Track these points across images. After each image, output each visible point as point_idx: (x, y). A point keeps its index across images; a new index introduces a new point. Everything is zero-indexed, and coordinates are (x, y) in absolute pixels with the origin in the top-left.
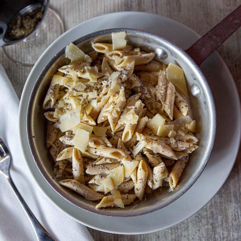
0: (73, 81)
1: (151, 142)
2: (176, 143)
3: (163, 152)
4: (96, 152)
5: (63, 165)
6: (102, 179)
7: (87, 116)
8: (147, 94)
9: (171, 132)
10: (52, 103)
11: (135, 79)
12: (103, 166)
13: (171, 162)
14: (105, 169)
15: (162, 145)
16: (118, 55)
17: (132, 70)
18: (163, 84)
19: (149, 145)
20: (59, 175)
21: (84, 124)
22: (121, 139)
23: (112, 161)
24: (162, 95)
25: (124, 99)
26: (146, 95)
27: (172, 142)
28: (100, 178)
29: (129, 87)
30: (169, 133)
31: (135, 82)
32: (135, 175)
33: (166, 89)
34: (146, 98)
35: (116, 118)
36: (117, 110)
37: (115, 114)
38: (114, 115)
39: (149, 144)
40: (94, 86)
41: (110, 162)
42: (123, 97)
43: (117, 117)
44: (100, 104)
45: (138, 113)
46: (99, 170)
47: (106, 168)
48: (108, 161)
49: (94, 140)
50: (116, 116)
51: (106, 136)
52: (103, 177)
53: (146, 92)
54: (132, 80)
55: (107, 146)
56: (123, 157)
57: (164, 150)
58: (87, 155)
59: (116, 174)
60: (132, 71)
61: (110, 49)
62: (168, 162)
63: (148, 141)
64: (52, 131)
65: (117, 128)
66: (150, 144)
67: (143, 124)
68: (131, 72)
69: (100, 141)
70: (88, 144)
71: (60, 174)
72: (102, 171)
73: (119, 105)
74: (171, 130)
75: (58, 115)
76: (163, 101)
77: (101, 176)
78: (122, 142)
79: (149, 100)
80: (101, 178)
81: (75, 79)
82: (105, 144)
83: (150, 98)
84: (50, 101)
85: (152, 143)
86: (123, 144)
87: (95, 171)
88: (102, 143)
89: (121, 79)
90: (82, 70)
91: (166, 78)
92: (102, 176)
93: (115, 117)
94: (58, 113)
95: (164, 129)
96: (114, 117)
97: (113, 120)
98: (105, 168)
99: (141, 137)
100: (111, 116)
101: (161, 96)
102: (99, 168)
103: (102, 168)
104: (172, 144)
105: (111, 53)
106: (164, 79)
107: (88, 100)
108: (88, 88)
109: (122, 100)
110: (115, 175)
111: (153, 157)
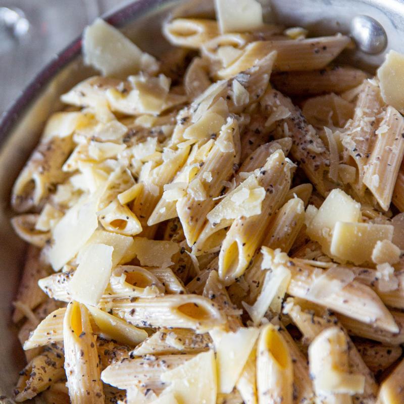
0: (97, 123)
1: (306, 273)
2: (395, 279)
3: (345, 302)
4: (133, 312)
5: (44, 365)
6: (148, 398)
7: (120, 206)
8: (311, 142)
9: (379, 245)
10: (39, 192)
11: (278, 102)
12: (153, 358)
13: (389, 352)
14: (158, 365)
15: (343, 281)
16: (235, 46)
17: (264, 73)
18: (365, 114)
19: (297, 281)
20: (25, 393)
21: (111, 234)
22: (217, 270)
23: (184, 344)
24: (356, 141)
25: (227, 147)
26: (309, 146)
27: (383, 275)
28: (142, 395)
29: (256, 126)
30: (373, 247)
31: (275, 109)
32: (250, 381)
33: (375, 124)
34: (308, 153)
35: (199, 204)
36: (205, 180)
37: (196, 192)
38: (193, 196)
39: (298, 276)
40: (153, 130)
41: (179, 347)
42: (226, 142)
43: (202, 199)
44: (161, 171)
45: (271, 186)
46: (139, 370)
47: (164, 362)
48: (172, 342)
49: (126, 272)
50: (201, 197)
51: (173, 264)
52: (151, 392)
53: (308, 138)
54: (266, 106)
55: (168, 292)
56: (214, 322)
57: (347, 295)
58: (110, 324)
59: (193, 381)
60: (266, 77)
61: (213, 33)
62: (376, 353)
63: (298, 269)
64: (32, 275)
65: (203, 236)
66: (303, 278)
67: (287, 223)
68: (262, 79)
69: (148, 275)
70: (109, 284)
71: (30, 391)
72: (148, 372)
73: (212, 164)
74: (381, 240)
75: (48, 223)
76: (359, 155)
77: (145, 391)
78: (219, 281)
79: (317, 159)
80: (146, 394)
81: (103, 115)
82: (164, 284)
83: (321, 154)
84: (32, 183)
85: (309, 276)
86: (220, 287)
87: (129, 375)
88: (154, 283)
89: (229, 98)
90: (121, 86)
91: (377, 98)
92: (148, 390)
93: (196, 199)
94: (51, 216)
95: (357, 237)
96: (194, 199)
97: (189, 208)
98: (161, 363)
99: (273, 257)
100: (186, 199)
101: (354, 144)
102: (142, 364)
103: (150, 365)
104: (383, 280)
105: (213, 43)
106: (370, 100)
107: (134, 171)
108: (134, 135)
109: (222, 150)
110: (187, 384)
111: (313, 322)
